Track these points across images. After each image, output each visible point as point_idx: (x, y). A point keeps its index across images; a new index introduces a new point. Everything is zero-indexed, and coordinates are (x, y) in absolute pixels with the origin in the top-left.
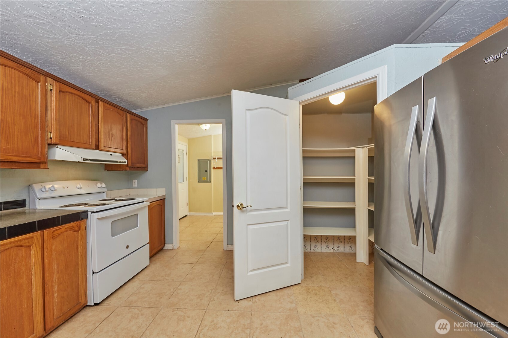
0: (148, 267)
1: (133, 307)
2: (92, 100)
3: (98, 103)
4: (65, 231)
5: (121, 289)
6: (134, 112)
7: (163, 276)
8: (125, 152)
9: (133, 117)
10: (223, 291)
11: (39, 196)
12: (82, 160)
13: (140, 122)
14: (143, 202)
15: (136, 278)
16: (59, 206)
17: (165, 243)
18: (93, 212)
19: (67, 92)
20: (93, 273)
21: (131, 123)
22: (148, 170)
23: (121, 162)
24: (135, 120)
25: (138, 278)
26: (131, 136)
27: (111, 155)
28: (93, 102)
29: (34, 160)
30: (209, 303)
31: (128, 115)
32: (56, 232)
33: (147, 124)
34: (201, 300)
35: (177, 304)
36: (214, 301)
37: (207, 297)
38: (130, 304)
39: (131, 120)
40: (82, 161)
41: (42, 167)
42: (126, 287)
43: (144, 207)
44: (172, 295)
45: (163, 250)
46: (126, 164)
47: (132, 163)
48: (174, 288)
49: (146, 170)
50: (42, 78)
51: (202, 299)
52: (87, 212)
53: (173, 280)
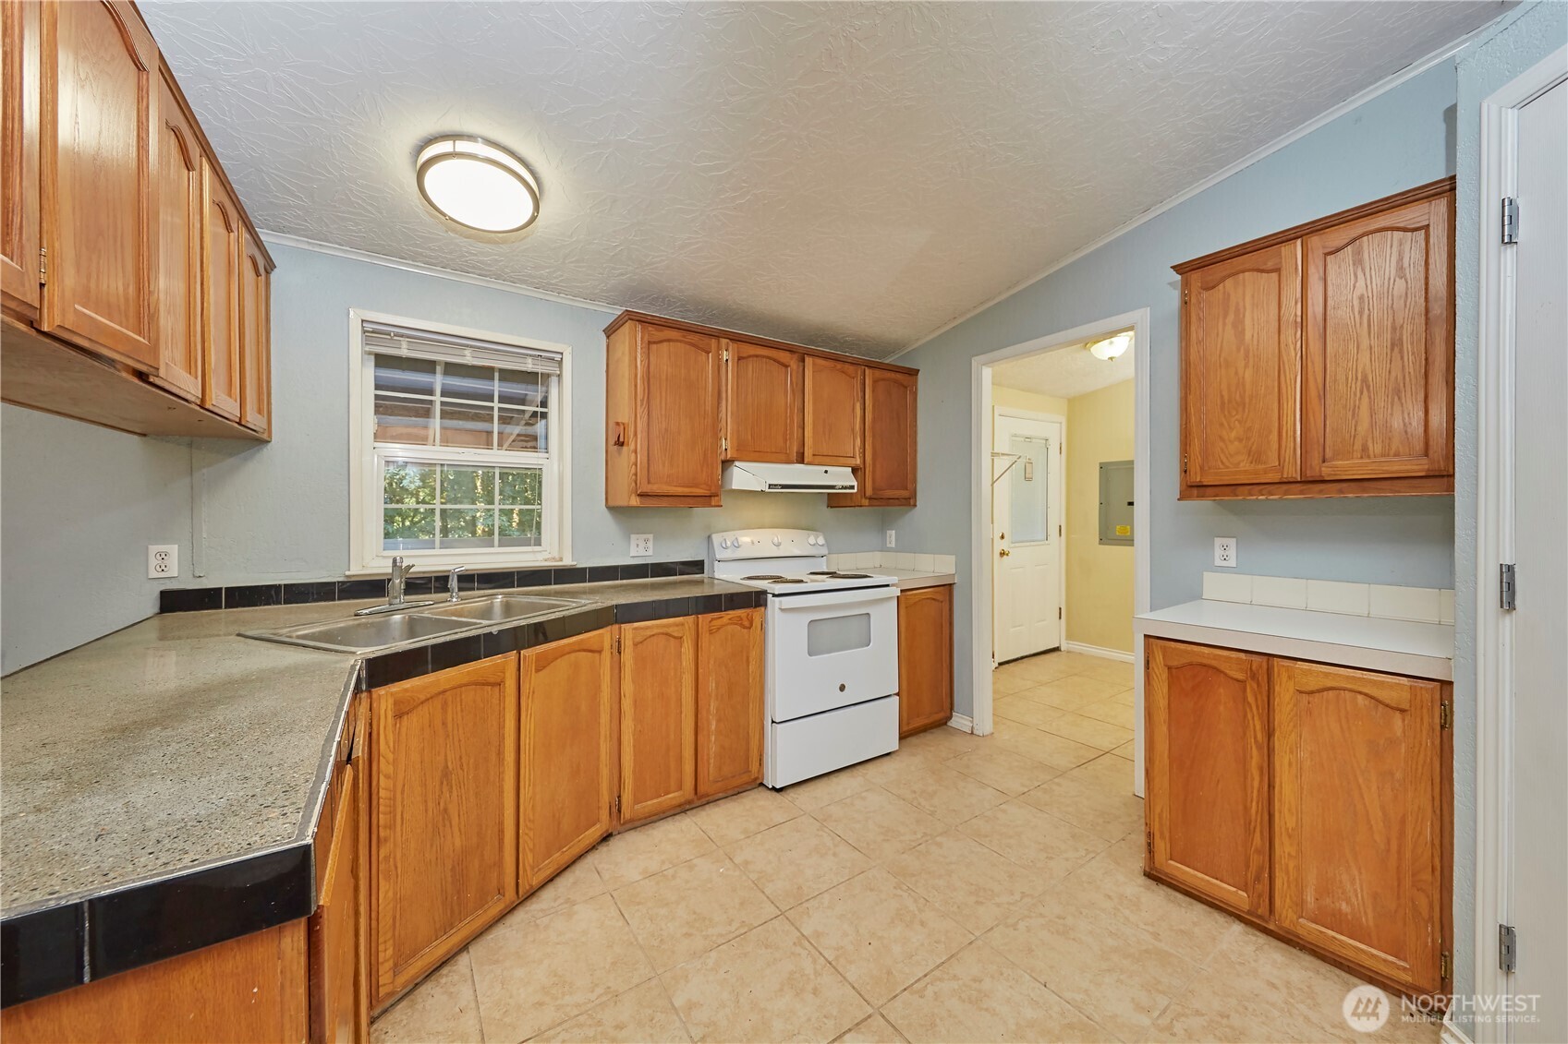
0: (893, 756)
1: (826, 829)
2: (792, 359)
3: (803, 361)
4: (728, 624)
5: (825, 780)
6: (886, 362)
7: (915, 792)
8: (858, 461)
9: (878, 373)
10: (1059, 917)
11: (718, 557)
12: (767, 486)
13: (896, 381)
14: (888, 586)
15: (860, 768)
16: (743, 577)
17: (952, 709)
18: (774, 595)
19: (750, 356)
20: (773, 722)
21: (873, 391)
22: (918, 503)
23: (843, 488)
24: (883, 380)
25: (864, 771)
26: (874, 420)
27: (826, 472)
28: (794, 364)
29: (702, 491)
30: (997, 925)
31: (867, 371)
32: (714, 623)
33: (915, 383)
34: (977, 902)
35: (914, 875)
36: (1015, 930)
37: (998, 905)
38: (825, 820)
39: (875, 382)
40: (767, 490)
41: (713, 504)
42: (834, 779)
43: (890, 598)
44: (914, 847)
45: (945, 727)
46: (855, 490)
47: (874, 489)
48: (925, 834)
49: (912, 503)
50: (714, 341)
51: (982, 903)
52: (764, 593)
53: (932, 814)
